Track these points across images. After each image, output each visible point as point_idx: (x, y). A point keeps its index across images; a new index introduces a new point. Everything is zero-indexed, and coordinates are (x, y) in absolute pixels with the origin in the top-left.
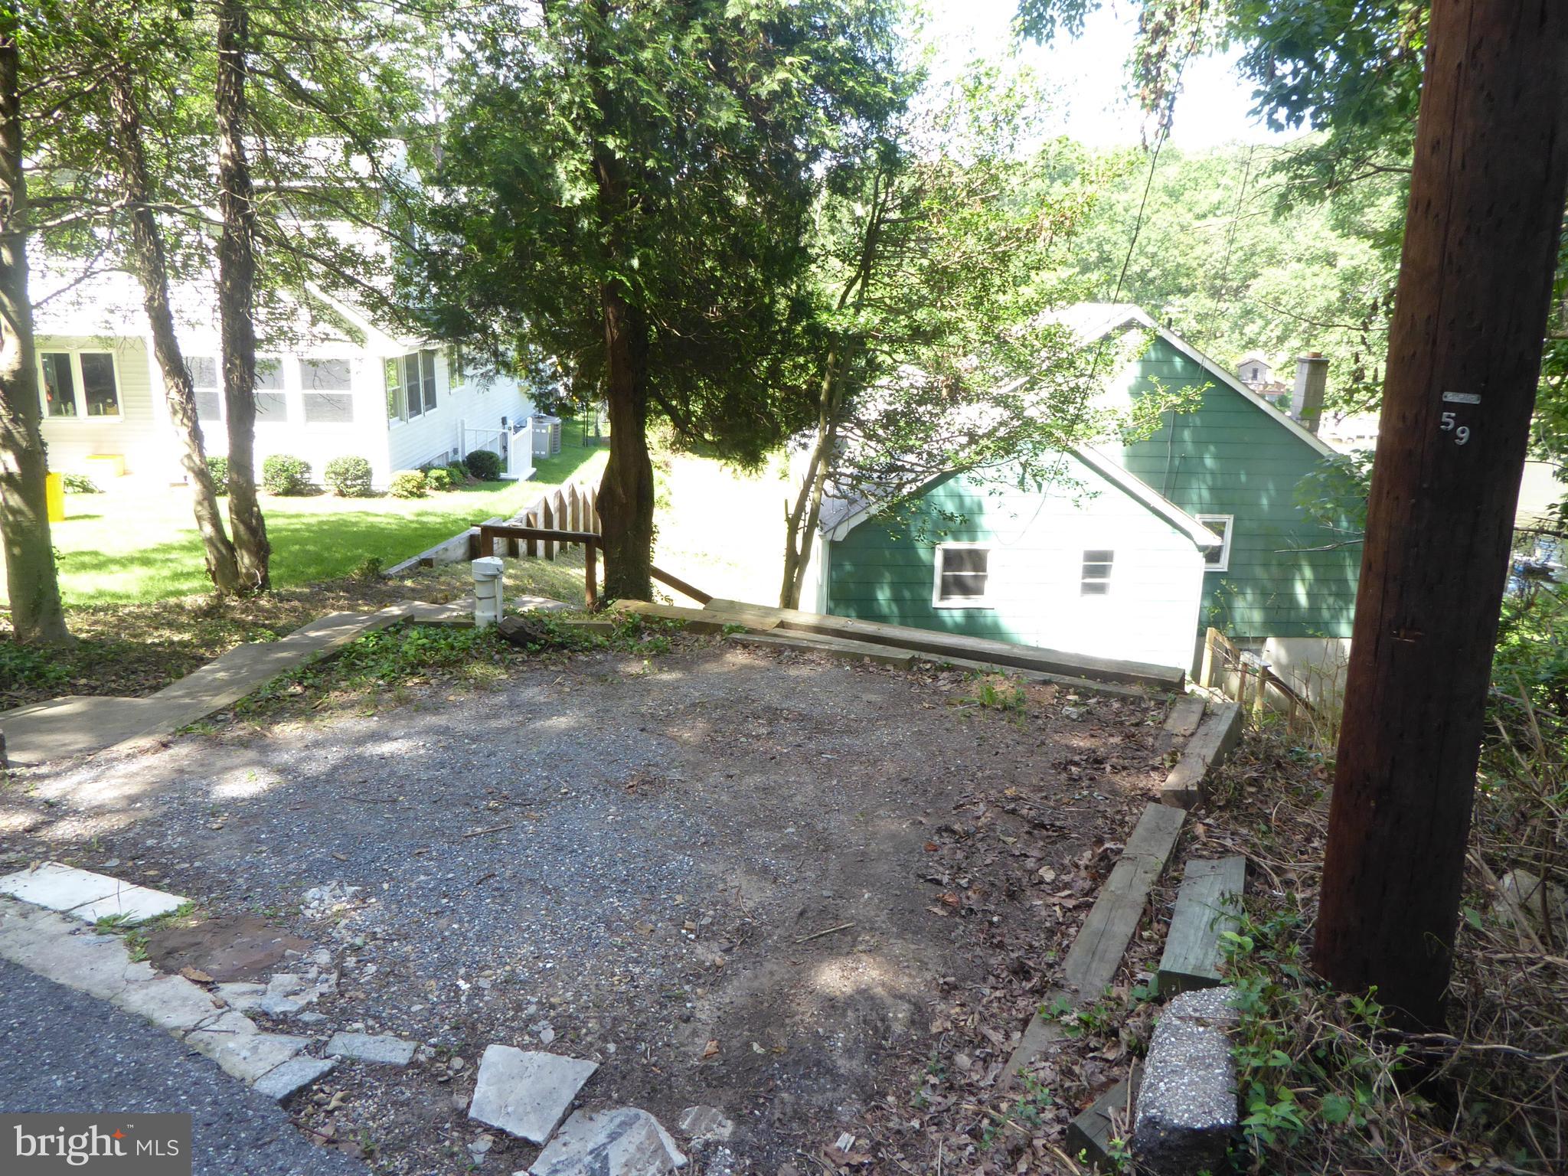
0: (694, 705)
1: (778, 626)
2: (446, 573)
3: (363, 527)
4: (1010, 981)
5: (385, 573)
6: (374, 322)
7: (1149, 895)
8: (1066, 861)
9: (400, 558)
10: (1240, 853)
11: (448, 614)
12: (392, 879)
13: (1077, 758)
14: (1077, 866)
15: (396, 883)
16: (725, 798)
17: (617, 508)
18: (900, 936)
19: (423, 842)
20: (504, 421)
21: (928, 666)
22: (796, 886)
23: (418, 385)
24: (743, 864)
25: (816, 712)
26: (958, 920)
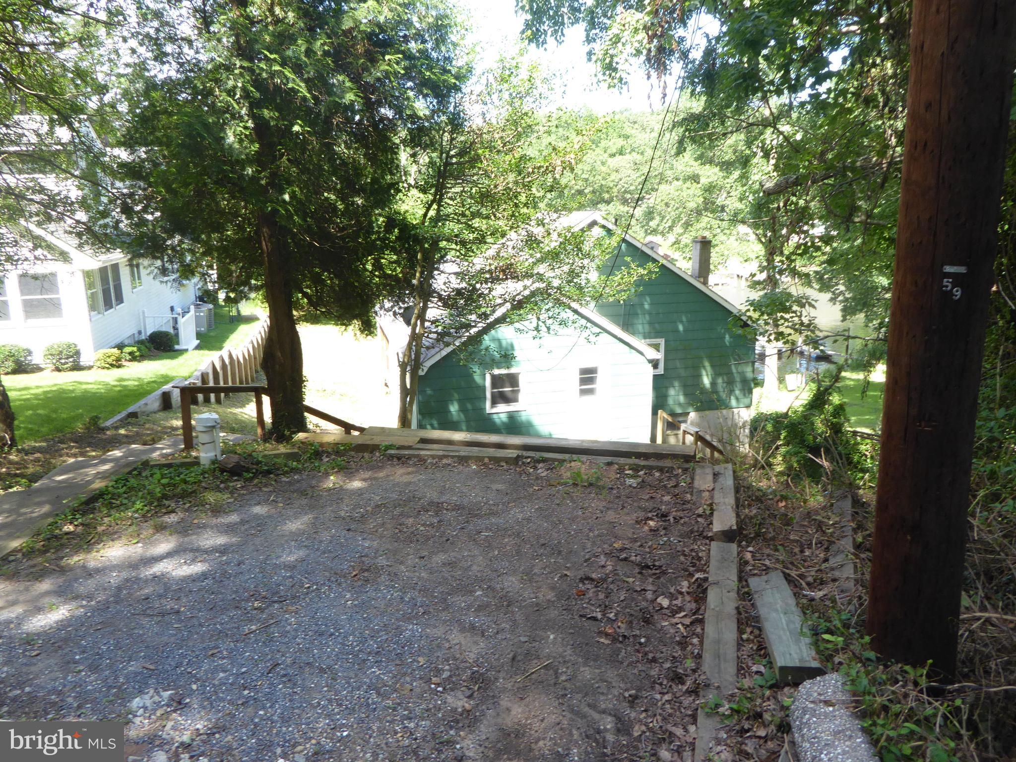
0: (378, 506)
1: (419, 442)
2: (149, 422)
3: (78, 393)
4: (670, 686)
5: (103, 425)
6: (80, 246)
7: (737, 608)
8: (672, 590)
9: (113, 413)
10: (776, 569)
11: (158, 453)
12: (198, 680)
13: (650, 515)
14: (681, 593)
15: (203, 682)
16: (424, 574)
17: (277, 366)
18: (585, 664)
19: (212, 644)
20: (172, 309)
21: (529, 460)
22: (499, 636)
23: (109, 289)
24: (456, 625)
25: (466, 501)
26: (619, 645)
